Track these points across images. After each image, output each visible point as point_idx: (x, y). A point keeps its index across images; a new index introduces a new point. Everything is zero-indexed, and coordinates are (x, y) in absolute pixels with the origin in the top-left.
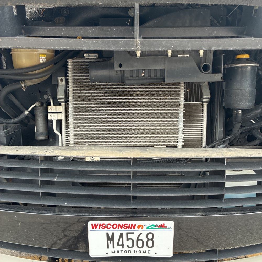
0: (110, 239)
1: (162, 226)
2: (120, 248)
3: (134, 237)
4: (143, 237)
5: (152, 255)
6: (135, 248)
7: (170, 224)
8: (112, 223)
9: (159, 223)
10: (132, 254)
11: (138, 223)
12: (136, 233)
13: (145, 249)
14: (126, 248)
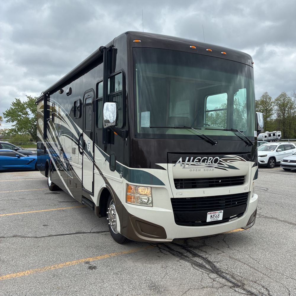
0: (211, 216)
1: (221, 212)
2: (212, 219)
3: (216, 215)
4: (217, 215)
5: (218, 220)
6: (216, 218)
7: (222, 211)
8: (212, 212)
9: (221, 211)
11: (217, 212)
12: (216, 214)
13: (217, 218)
14: (214, 219)
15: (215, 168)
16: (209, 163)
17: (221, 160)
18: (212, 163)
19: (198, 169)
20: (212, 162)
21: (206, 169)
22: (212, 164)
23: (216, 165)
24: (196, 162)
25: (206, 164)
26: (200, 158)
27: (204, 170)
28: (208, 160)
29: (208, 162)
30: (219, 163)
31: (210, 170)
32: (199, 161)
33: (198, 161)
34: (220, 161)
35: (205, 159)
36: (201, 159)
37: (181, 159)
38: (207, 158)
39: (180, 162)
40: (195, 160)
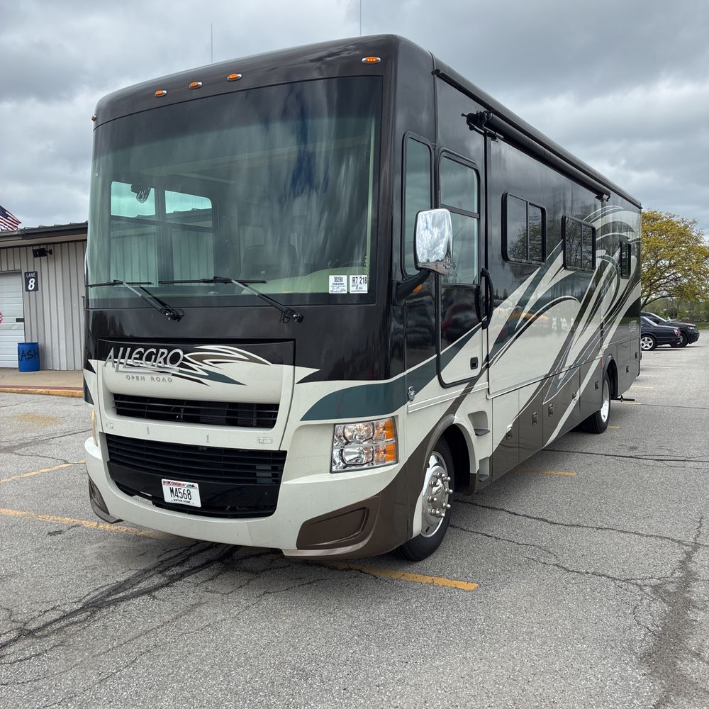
0: (172, 491)
1: (193, 486)
2: (176, 498)
3: (181, 491)
4: (186, 492)
5: (192, 504)
6: (183, 499)
7: (197, 485)
8: (172, 481)
9: (192, 484)
10: (183, 503)
11: (181, 482)
12: (183, 489)
14: (180, 499)
15: (173, 375)
16: (160, 362)
17: (186, 356)
18: (165, 363)
19: (140, 376)
20: (165, 360)
21: (155, 377)
22: (166, 366)
23: (175, 368)
24: (135, 359)
25: (153, 366)
26: (142, 350)
27: (152, 379)
28: (157, 355)
29: (158, 360)
30: (182, 365)
31: (164, 379)
32: (140, 358)
33: (138, 356)
34: (185, 359)
35: (152, 353)
36: (145, 351)
37: (112, 353)
38: (154, 351)
39: (110, 358)
40: (134, 355)
